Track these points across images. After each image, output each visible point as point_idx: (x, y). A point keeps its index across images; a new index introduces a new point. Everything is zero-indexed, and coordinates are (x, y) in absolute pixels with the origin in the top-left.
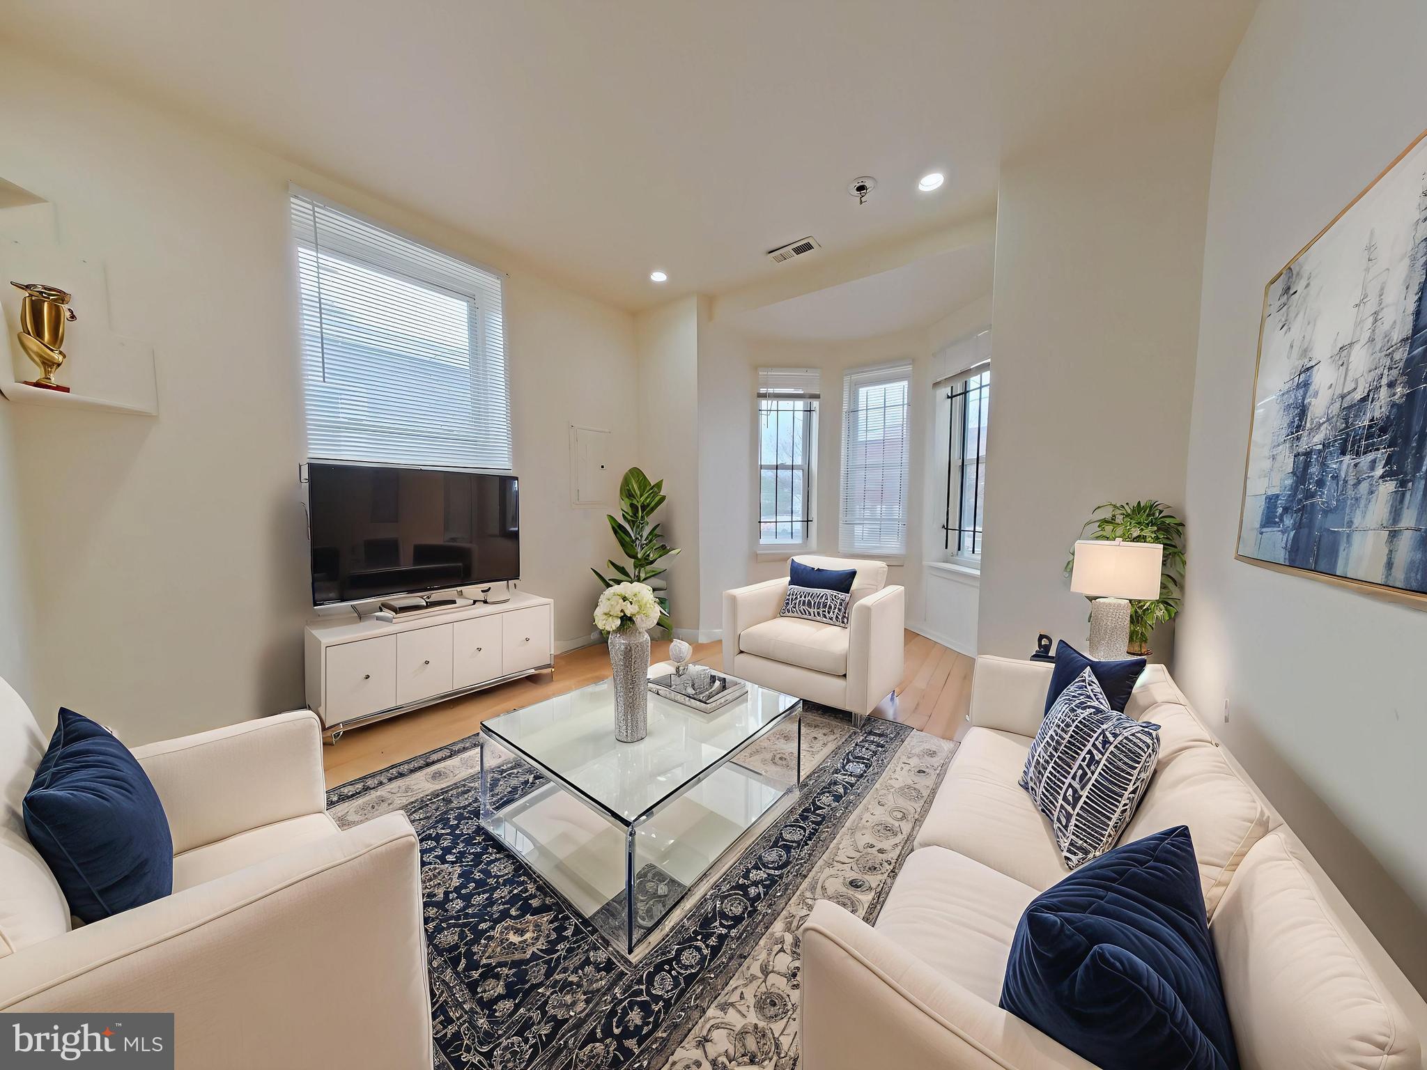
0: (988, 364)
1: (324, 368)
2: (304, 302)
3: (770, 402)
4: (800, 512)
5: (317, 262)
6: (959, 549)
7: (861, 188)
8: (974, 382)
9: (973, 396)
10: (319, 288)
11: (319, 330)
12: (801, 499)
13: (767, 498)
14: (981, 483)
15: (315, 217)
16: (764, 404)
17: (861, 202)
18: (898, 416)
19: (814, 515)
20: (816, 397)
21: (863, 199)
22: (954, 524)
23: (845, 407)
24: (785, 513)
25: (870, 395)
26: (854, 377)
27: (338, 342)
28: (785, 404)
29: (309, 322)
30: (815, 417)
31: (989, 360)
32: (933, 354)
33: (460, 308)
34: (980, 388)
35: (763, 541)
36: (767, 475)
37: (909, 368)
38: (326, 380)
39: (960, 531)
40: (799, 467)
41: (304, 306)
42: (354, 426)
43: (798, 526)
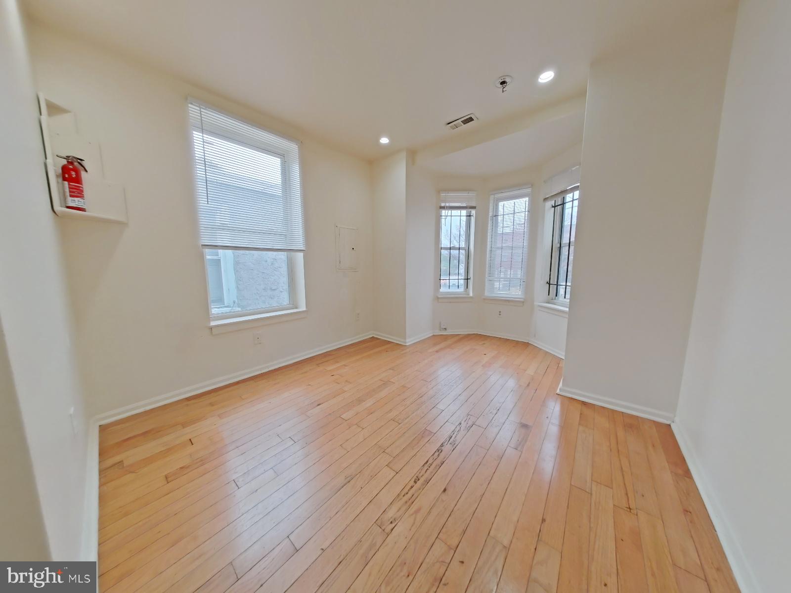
0: (578, 186)
1: (207, 196)
2: (197, 161)
3: (447, 211)
4: (463, 274)
5: (203, 139)
6: (556, 296)
7: (503, 83)
8: (569, 197)
9: (568, 206)
10: (204, 153)
11: (204, 176)
12: (464, 266)
13: (444, 266)
14: (571, 258)
15: (201, 114)
16: (444, 212)
17: (503, 91)
18: (522, 217)
19: (471, 275)
20: (474, 208)
21: (504, 90)
22: (554, 281)
23: (491, 214)
24: (455, 274)
25: (506, 206)
26: (496, 196)
27: (214, 182)
28: (456, 212)
29: (200, 172)
30: (473, 219)
31: (579, 184)
32: (544, 181)
33: (276, 162)
34: (573, 201)
35: (442, 290)
36: (444, 253)
37: (529, 190)
38: (209, 203)
39: (557, 285)
40: (463, 249)
41: (197, 164)
42: (223, 227)
43: (462, 282)
